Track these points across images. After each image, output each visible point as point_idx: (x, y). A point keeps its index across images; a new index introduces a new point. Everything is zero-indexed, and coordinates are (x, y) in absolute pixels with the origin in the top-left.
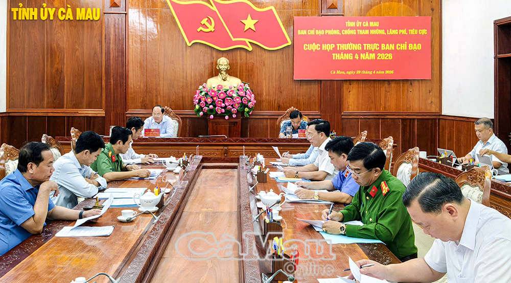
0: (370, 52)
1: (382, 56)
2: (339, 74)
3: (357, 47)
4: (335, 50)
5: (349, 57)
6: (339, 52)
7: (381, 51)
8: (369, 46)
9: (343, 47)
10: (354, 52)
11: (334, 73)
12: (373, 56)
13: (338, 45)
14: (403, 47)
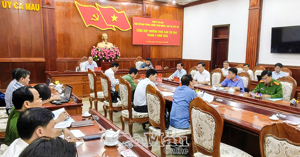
0: (160, 34)
1: (164, 36)
2: (149, 42)
3: (156, 32)
4: (148, 33)
5: (153, 35)
6: (150, 33)
7: (164, 34)
8: (160, 32)
9: (151, 31)
10: (155, 34)
11: (148, 42)
12: (161, 36)
13: (149, 30)
14: (171, 32)
